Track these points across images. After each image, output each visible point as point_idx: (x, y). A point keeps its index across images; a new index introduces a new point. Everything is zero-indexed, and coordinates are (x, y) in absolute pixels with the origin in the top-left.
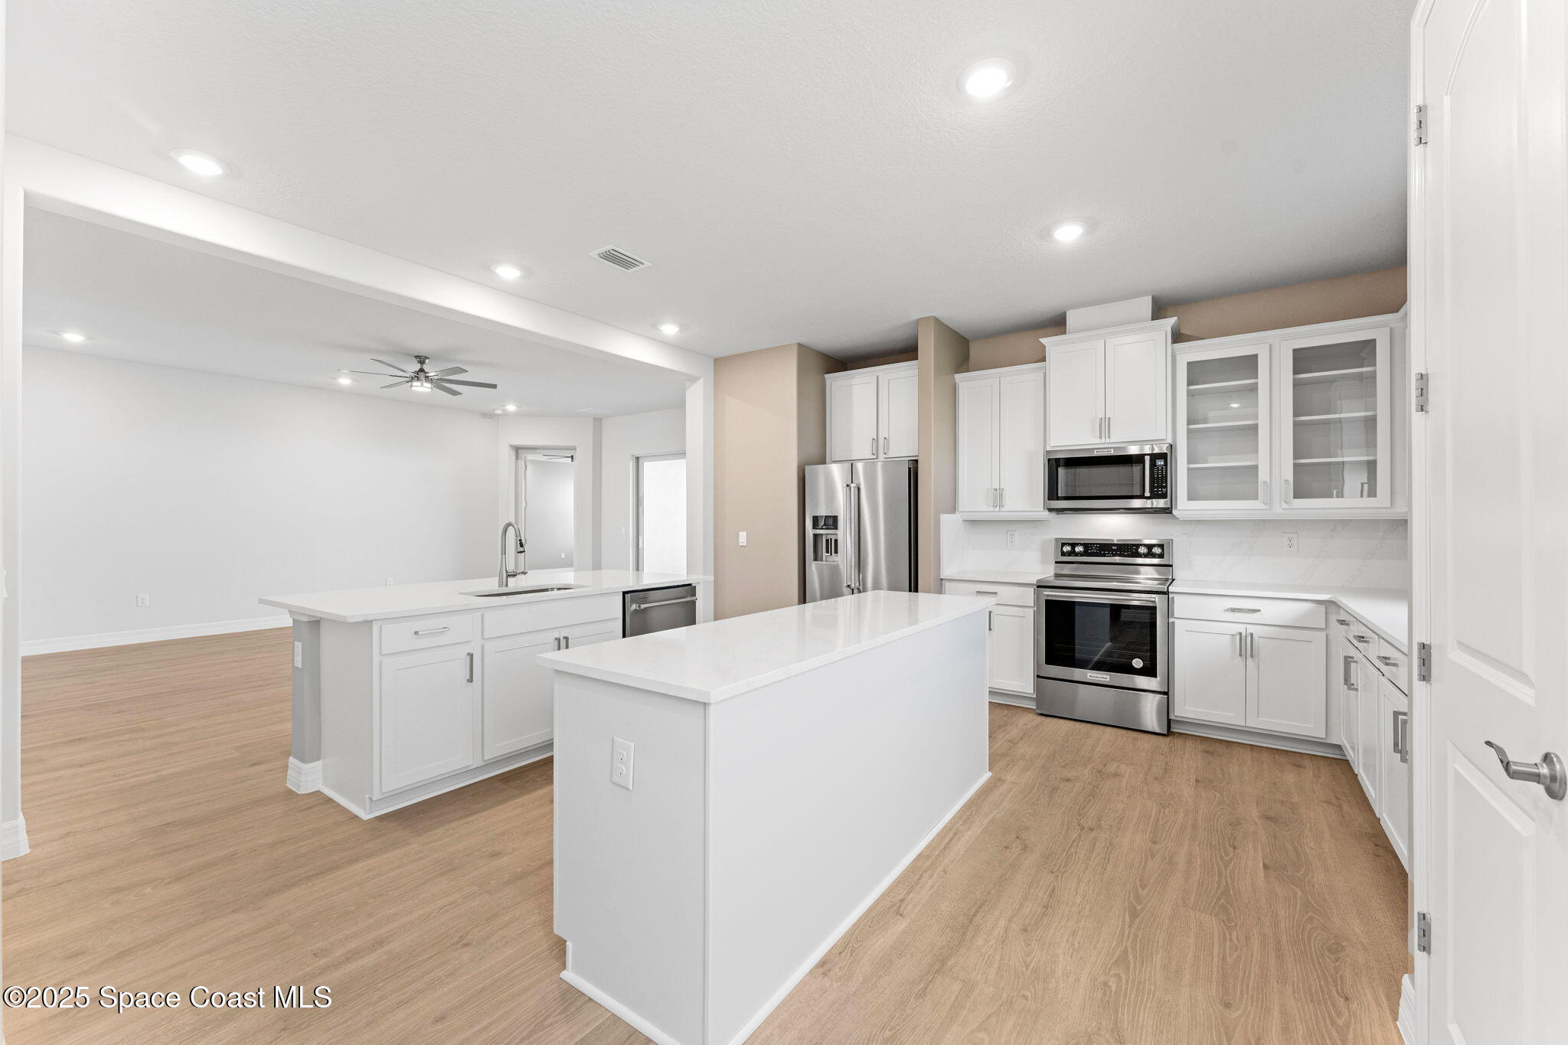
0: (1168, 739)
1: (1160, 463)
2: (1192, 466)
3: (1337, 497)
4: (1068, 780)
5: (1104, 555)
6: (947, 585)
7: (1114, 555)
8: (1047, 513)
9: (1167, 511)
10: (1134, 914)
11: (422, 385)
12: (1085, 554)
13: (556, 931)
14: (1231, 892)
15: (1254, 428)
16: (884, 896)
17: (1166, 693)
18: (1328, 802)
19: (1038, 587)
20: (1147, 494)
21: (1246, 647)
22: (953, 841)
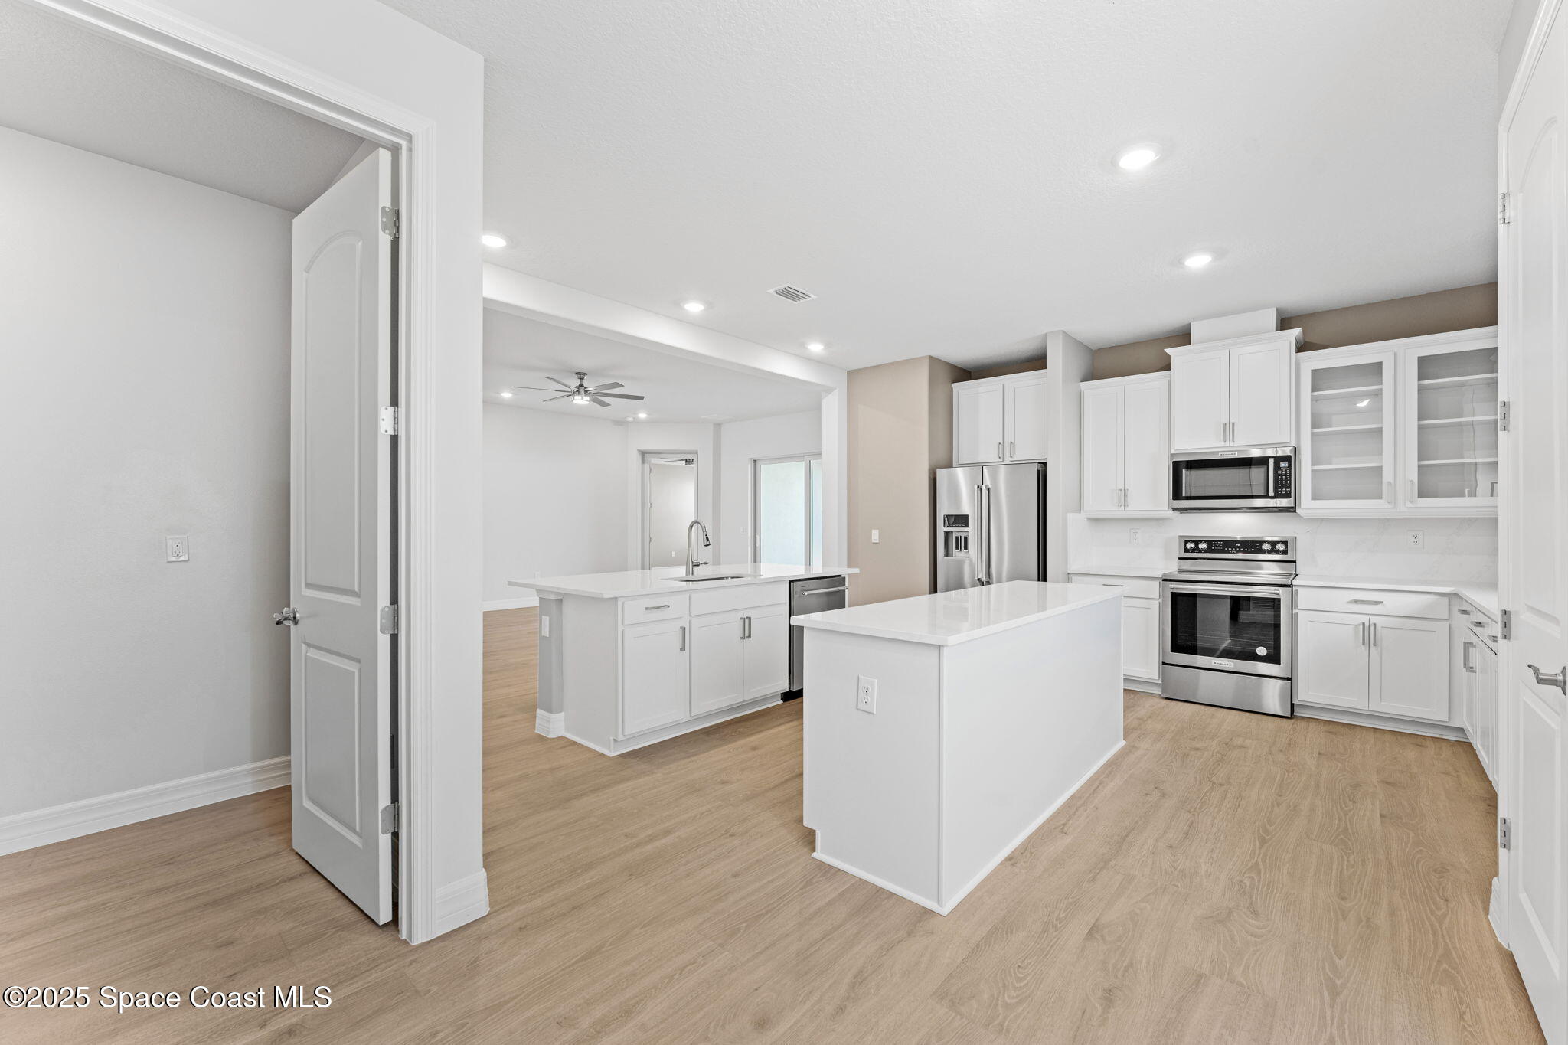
0: (1293, 721)
1: (1284, 464)
2: (1316, 467)
3: (1470, 495)
4: (1198, 749)
5: (1227, 552)
6: (1074, 578)
7: (1237, 552)
8: (1171, 512)
9: (1291, 510)
10: (1263, 842)
11: (582, 399)
12: (1208, 550)
13: (805, 824)
14: (1350, 831)
15: (1380, 431)
16: (1048, 821)
17: (1289, 679)
18: (1447, 773)
19: (1164, 580)
20: (1271, 494)
21: (1369, 636)
22: (1100, 787)
